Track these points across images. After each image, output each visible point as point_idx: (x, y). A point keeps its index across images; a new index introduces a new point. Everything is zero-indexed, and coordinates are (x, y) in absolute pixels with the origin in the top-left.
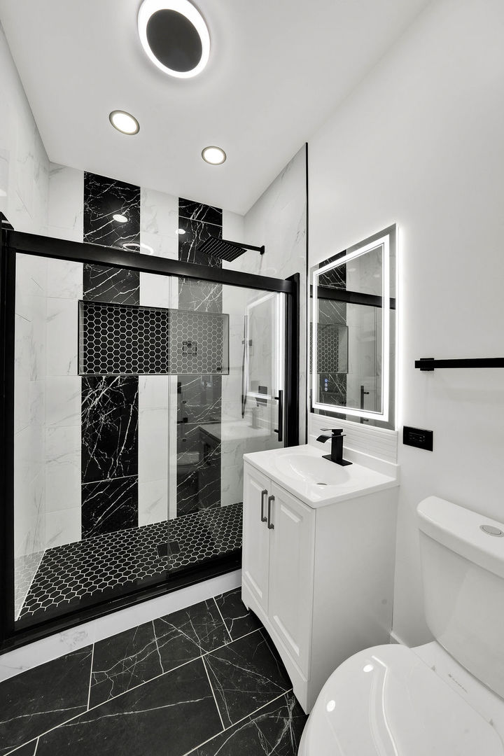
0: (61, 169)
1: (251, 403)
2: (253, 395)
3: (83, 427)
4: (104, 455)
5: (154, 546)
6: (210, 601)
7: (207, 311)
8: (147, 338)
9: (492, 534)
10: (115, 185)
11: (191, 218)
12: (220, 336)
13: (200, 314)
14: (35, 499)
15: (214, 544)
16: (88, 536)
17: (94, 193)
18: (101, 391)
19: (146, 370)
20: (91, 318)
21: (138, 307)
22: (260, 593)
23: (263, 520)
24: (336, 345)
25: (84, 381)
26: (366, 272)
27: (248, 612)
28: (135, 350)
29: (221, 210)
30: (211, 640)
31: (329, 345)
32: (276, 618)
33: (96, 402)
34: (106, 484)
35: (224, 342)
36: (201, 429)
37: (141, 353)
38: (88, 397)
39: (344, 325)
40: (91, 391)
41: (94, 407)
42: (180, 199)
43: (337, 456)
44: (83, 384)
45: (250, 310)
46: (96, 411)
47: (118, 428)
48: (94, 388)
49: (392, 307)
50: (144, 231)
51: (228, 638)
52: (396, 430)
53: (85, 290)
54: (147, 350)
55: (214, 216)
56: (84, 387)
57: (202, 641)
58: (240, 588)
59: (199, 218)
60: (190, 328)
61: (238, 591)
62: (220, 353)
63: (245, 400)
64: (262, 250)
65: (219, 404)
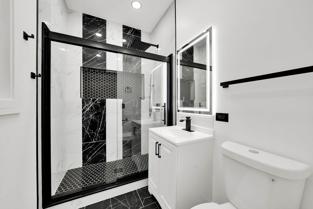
0: (73, 12)
1: (153, 111)
2: (154, 108)
3: (83, 120)
4: (92, 132)
5: (112, 169)
6: (135, 191)
7: (135, 72)
8: (110, 84)
9: (254, 153)
10: (96, 19)
11: (128, 34)
12: (140, 83)
13: (132, 74)
14: (62, 148)
15: (137, 169)
16: (85, 165)
17: (87, 22)
18: (90, 105)
19: (110, 97)
20: (86, 75)
21: (105, 70)
22: (155, 186)
23: (156, 154)
24: (189, 88)
25: (83, 100)
26: (202, 58)
27: (151, 195)
28: (105, 88)
29: (140, 31)
30: (135, 206)
31: (187, 88)
32: (162, 196)
33: (88, 109)
34: (93, 143)
35: (142, 86)
36: (133, 122)
37: (107, 90)
38: (85, 107)
39: (193, 80)
40: (86, 105)
41: (87, 111)
42: (123, 25)
43: (188, 128)
44: (83, 102)
45: (153, 72)
46: (88, 113)
47: (98, 121)
48: (87, 103)
49: (211, 70)
50: (108, 38)
51: (142, 205)
52: (213, 115)
53: (83, 63)
54: (110, 89)
55: (138, 32)
56: (83, 103)
57: (131, 207)
58: (148, 186)
59: (131, 33)
60: (128, 80)
61: (147, 187)
62: (140, 91)
63: (151, 110)
64: (157, 46)
65: (140, 112)
